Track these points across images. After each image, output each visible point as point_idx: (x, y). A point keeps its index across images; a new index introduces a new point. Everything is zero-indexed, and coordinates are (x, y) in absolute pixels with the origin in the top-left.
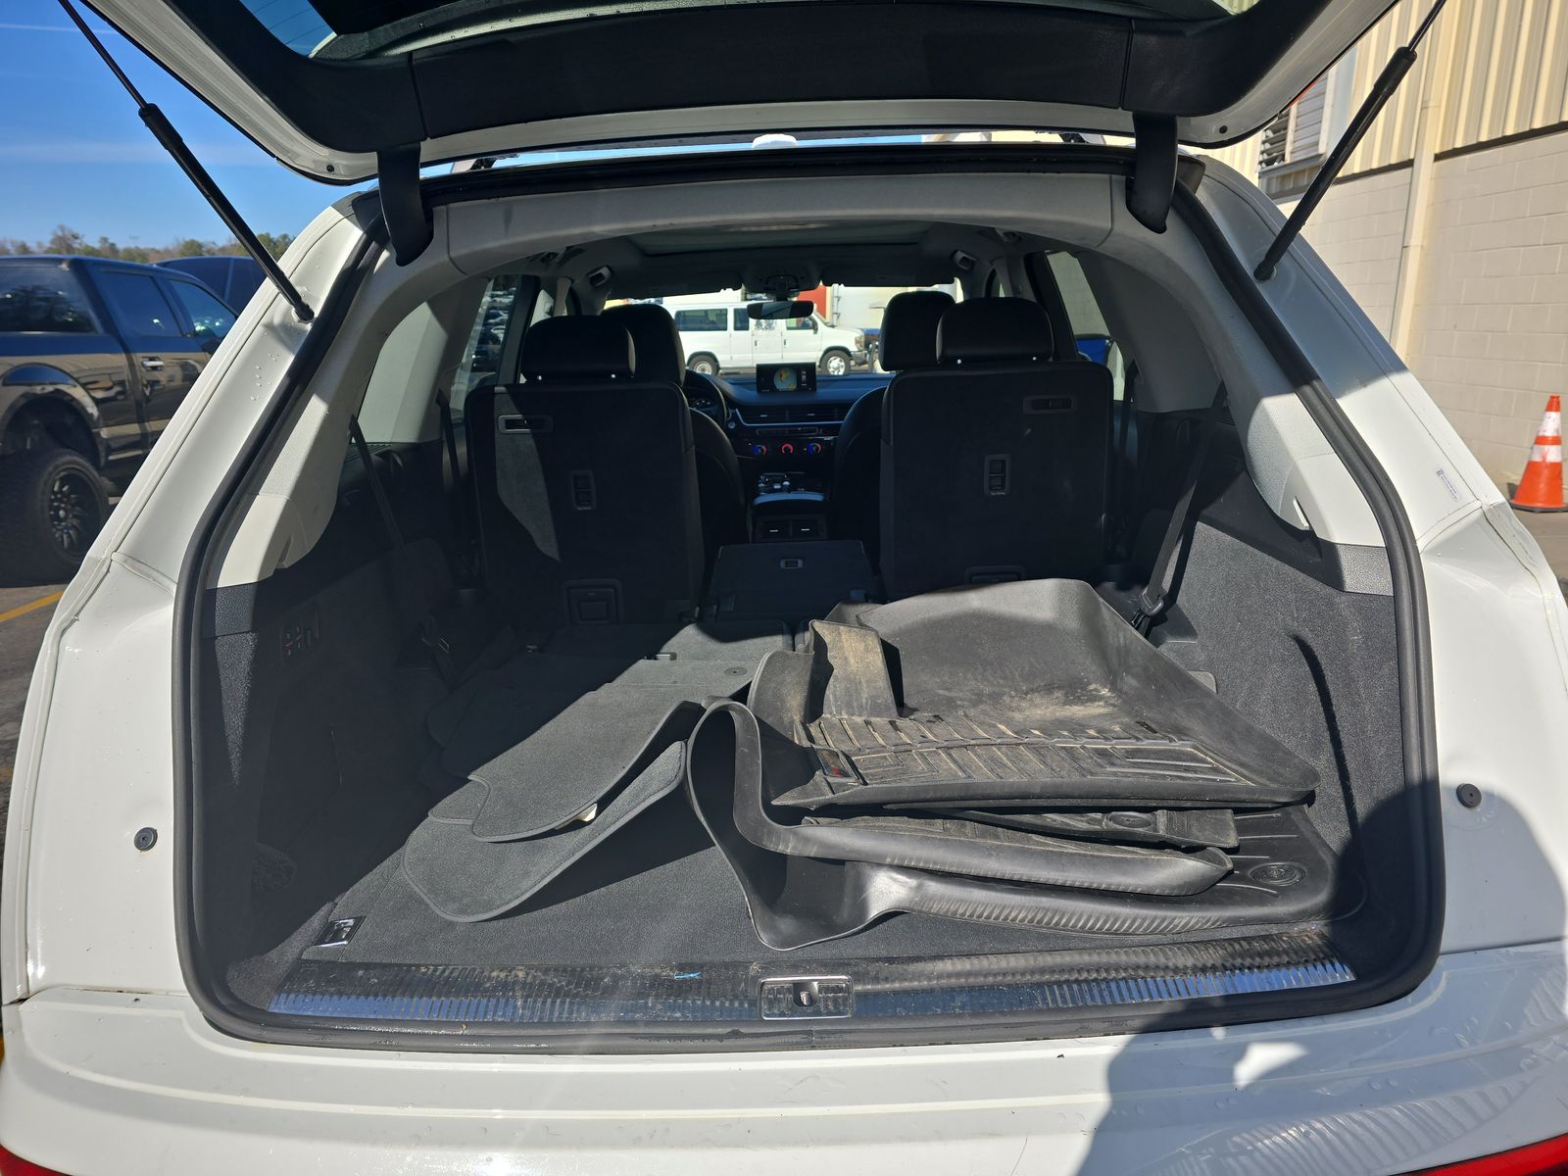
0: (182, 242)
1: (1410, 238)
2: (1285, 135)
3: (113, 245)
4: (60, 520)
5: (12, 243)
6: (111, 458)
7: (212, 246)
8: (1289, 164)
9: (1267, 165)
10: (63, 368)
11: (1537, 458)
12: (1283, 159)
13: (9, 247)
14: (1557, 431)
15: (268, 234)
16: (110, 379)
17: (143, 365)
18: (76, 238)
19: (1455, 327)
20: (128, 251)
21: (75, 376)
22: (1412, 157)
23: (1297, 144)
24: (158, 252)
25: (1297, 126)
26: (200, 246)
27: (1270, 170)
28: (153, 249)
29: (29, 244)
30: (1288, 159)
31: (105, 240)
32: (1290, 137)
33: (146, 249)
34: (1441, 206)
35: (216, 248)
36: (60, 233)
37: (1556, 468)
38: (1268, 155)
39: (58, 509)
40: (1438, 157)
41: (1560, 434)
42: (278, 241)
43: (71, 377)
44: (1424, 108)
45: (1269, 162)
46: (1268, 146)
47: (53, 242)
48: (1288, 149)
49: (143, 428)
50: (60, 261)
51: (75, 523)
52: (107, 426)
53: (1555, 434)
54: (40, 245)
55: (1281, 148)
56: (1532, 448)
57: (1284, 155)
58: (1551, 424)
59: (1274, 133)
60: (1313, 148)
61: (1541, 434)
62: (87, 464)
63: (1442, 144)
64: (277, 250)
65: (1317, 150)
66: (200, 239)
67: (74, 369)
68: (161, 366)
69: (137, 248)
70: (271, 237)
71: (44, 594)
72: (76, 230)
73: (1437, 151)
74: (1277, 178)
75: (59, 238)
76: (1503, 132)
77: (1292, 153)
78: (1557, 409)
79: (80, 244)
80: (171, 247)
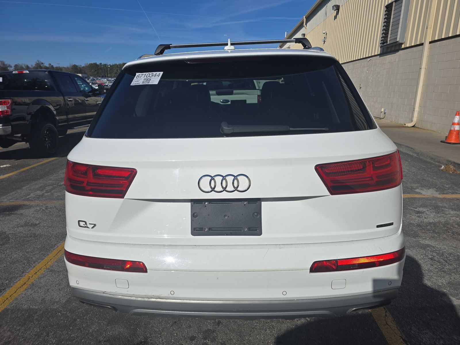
0: (72, 65)
1: (422, 65)
2: (388, 35)
3: (52, 66)
4: (46, 141)
5: (24, 65)
6: (59, 125)
7: (80, 66)
8: (388, 44)
9: (383, 44)
10: (47, 100)
11: (452, 129)
12: (387, 42)
13: (23, 66)
14: (458, 121)
15: (96, 63)
16: (56, 104)
17: (68, 100)
18: (43, 64)
19: (434, 91)
20: (57, 68)
21: (50, 102)
22: (423, 42)
23: (391, 38)
24: (65, 68)
25: (391, 33)
26: (77, 66)
27: (383, 46)
28: (64, 67)
29: (29, 66)
30: (388, 43)
31: (50, 64)
32: (389, 36)
33: (62, 67)
34: (431, 57)
35: (81, 67)
36: (38, 63)
37: (458, 131)
38: (383, 41)
39: (46, 138)
40: (430, 43)
41: (459, 122)
42: (99, 65)
43: (49, 103)
44: (427, 28)
45: (383, 43)
46: (383, 39)
47: (35, 65)
48: (389, 39)
49: (67, 117)
50: (46, 71)
51: (50, 142)
52: (58, 116)
53: (458, 122)
54: (32, 65)
55: (387, 39)
56: (451, 126)
57: (387, 41)
58: (457, 119)
59: (385, 35)
60: (396, 40)
61: (454, 122)
62: (53, 126)
63: (432, 39)
64: (99, 67)
65: (397, 40)
66: (77, 64)
67: (50, 101)
68: (72, 100)
69: (59, 67)
70: (97, 64)
71: (43, 160)
72: (42, 62)
73: (430, 41)
74: (386, 48)
75: (38, 64)
76: (448, 36)
77: (390, 41)
78: (459, 115)
79: (43, 66)
80: (69, 67)
